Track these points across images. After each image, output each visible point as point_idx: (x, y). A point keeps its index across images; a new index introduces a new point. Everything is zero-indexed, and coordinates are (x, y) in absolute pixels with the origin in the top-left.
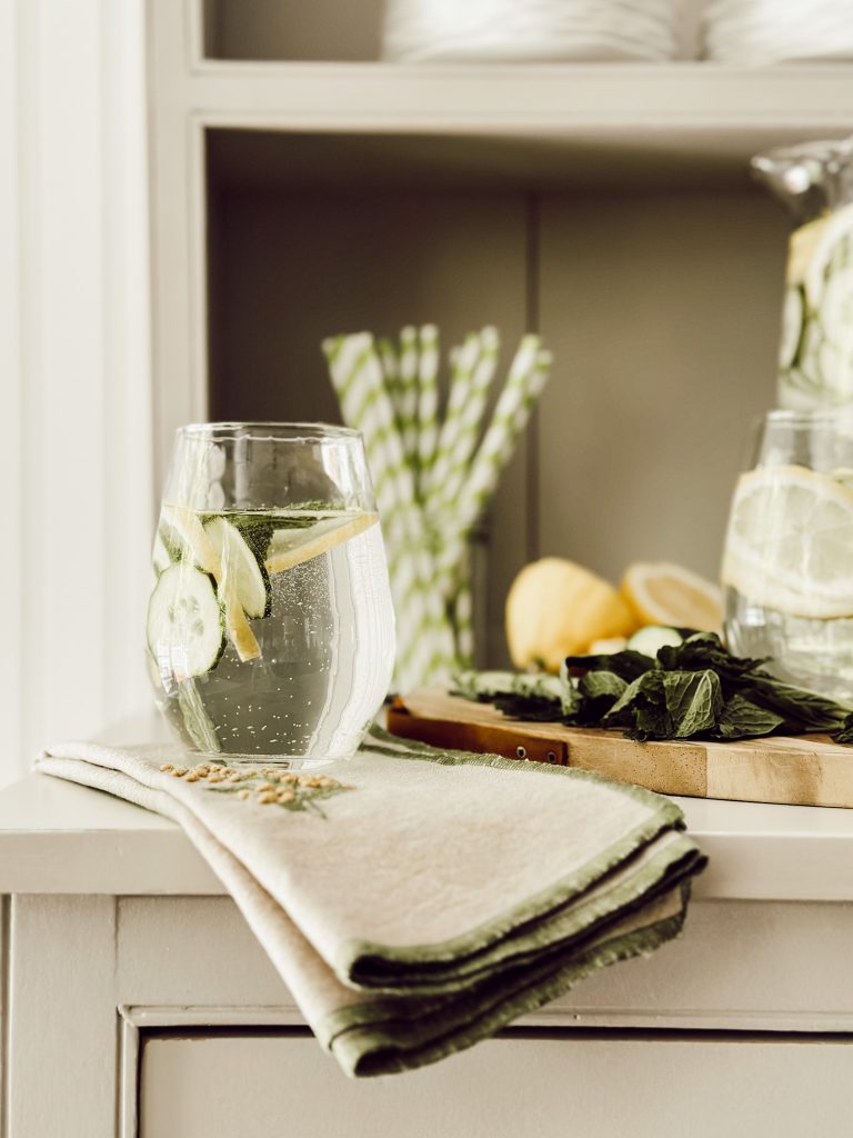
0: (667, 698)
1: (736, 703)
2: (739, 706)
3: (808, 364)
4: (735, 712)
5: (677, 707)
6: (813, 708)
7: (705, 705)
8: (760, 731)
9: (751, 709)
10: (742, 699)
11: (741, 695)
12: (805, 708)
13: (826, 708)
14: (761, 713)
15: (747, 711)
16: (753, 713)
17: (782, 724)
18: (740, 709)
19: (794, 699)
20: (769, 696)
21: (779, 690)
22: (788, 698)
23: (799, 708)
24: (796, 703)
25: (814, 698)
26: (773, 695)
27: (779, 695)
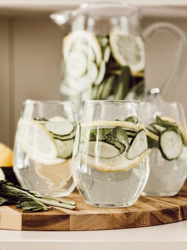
13: (24, 196)
17: (6, 201)
19: (13, 193)
20: (3, 193)
21: (10, 190)
22: (10, 193)
23: (14, 196)
24: (13, 195)
25: (21, 192)
26: (5, 192)
27: (8, 192)
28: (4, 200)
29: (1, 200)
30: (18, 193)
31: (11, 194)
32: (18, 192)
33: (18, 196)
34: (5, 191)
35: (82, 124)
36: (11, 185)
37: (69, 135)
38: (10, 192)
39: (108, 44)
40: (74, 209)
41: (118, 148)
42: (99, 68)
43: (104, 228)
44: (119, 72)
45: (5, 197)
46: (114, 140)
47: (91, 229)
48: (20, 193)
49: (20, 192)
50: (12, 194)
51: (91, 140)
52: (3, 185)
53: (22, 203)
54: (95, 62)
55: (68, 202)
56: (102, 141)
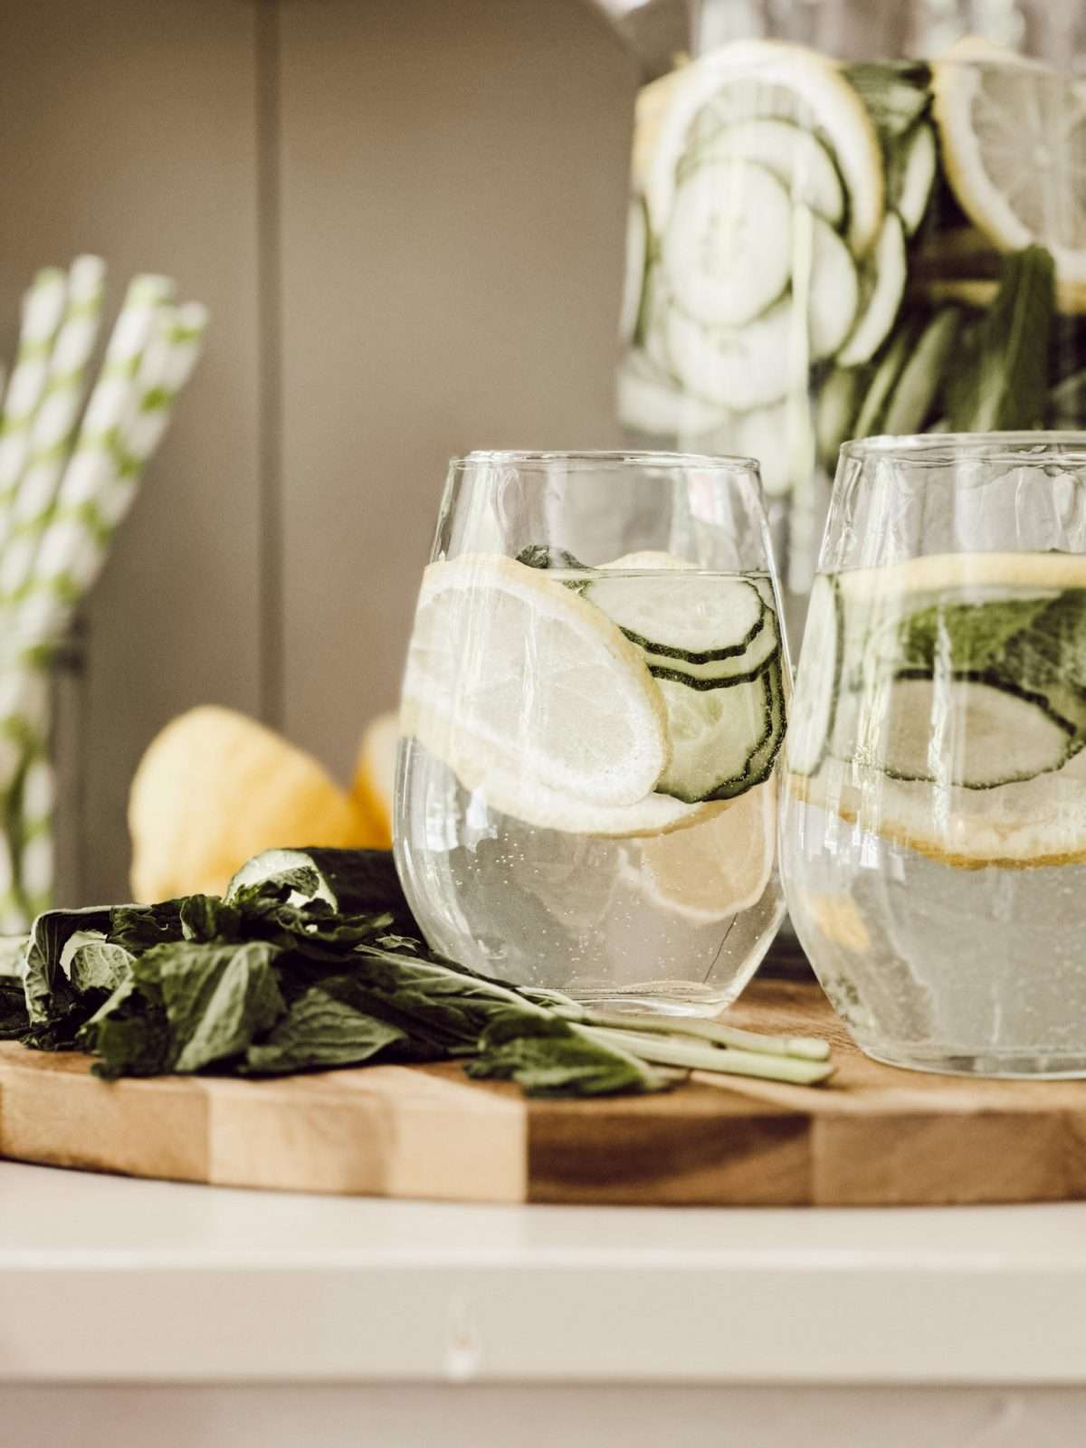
0: (167, 998)
1: (311, 1004)
2: (313, 1010)
3: (653, 342)
4: (304, 1021)
5: (185, 1014)
6: (469, 1011)
7: (230, 1012)
8: (344, 1056)
9: (334, 1015)
10: (323, 997)
11: (324, 989)
12: (452, 1009)
13: (494, 1011)
14: (354, 1022)
15: (327, 1020)
16: (337, 1022)
17: (397, 1042)
18: (314, 1017)
19: (429, 995)
20: (377, 991)
21: (410, 977)
22: (414, 994)
23: (439, 1012)
24: (432, 1002)
25: (476, 991)
26: (385, 989)
27: (402, 987)
28: (383, 1036)
29: (368, 1032)
30: (458, 994)
31: (417, 1001)
32: (455, 989)
33: (459, 1012)
34: (384, 982)
35: (846, 581)
36: (400, 950)
37: (737, 651)
38: (415, 987)
39: (925, 117)
40: (820, 1085)
41: (1062, 722)
42: (864, 268)
43: (1016, 1190)
44: (983, 292)
45: (386, 1013)
46: (1049, 673)
47: (941, 1196)
48: (469, 993)
49: (467, 989)
50: (424, 998)
51: (904, 675)
52: (362, 948)
53: (506, 1049)
54: (843, 227)
55: (777, 1043)
56: (973, 677)
